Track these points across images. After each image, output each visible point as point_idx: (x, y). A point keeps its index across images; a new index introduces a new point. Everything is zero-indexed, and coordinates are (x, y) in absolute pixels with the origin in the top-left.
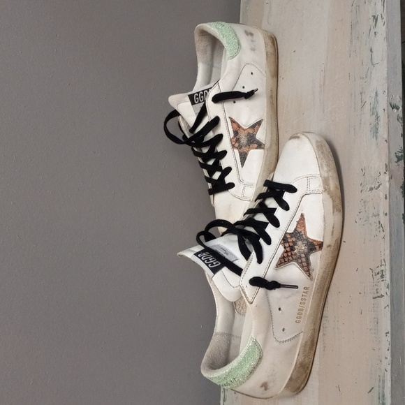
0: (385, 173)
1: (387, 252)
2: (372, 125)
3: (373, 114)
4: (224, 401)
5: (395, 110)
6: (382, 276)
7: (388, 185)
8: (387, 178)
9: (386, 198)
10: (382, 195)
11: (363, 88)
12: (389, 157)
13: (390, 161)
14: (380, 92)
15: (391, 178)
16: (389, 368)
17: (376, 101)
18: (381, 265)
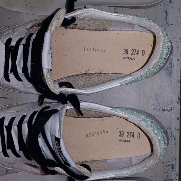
0: (178, 102)
6: (173, 168)
10: (174, 117)
18: (172, 161)
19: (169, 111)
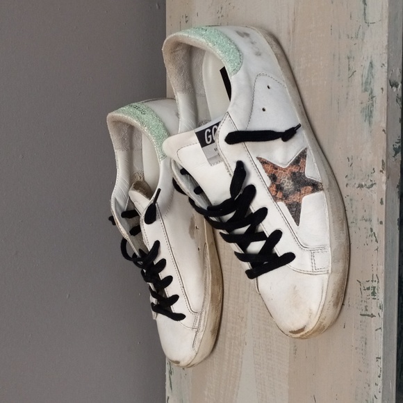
0: (381, 171)
1: (382, 268)
2: (364, 105)
3: (366, 90)
4: (171, 373)
5: (394, 89)
6: (374, 294)
7: (384, 187)
8: (384, 178)
9: (382, 203)
10: (376, 198)
11: (351, 52)
12: (387, 151)
13: (387, 157)
14: (377, 65)
15: (388, 178)
16: (380, 396)
17: (371, 74)
18: (372, 281)
19: (369, 188)
